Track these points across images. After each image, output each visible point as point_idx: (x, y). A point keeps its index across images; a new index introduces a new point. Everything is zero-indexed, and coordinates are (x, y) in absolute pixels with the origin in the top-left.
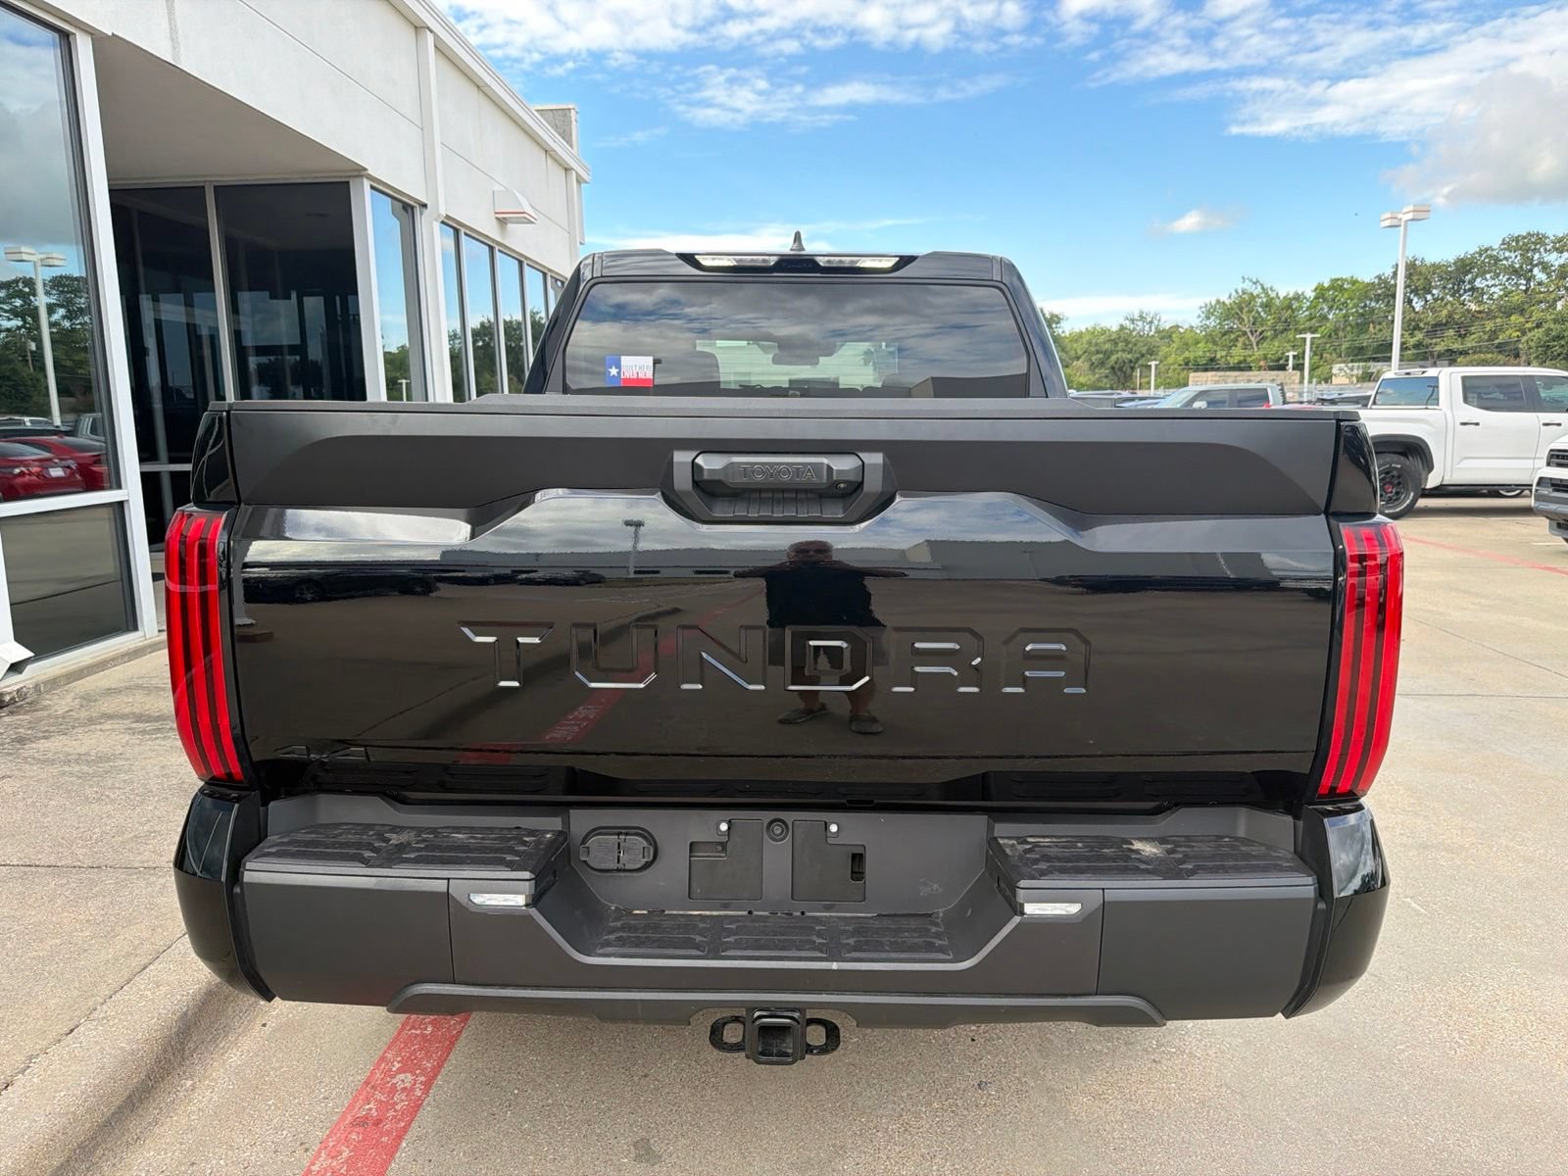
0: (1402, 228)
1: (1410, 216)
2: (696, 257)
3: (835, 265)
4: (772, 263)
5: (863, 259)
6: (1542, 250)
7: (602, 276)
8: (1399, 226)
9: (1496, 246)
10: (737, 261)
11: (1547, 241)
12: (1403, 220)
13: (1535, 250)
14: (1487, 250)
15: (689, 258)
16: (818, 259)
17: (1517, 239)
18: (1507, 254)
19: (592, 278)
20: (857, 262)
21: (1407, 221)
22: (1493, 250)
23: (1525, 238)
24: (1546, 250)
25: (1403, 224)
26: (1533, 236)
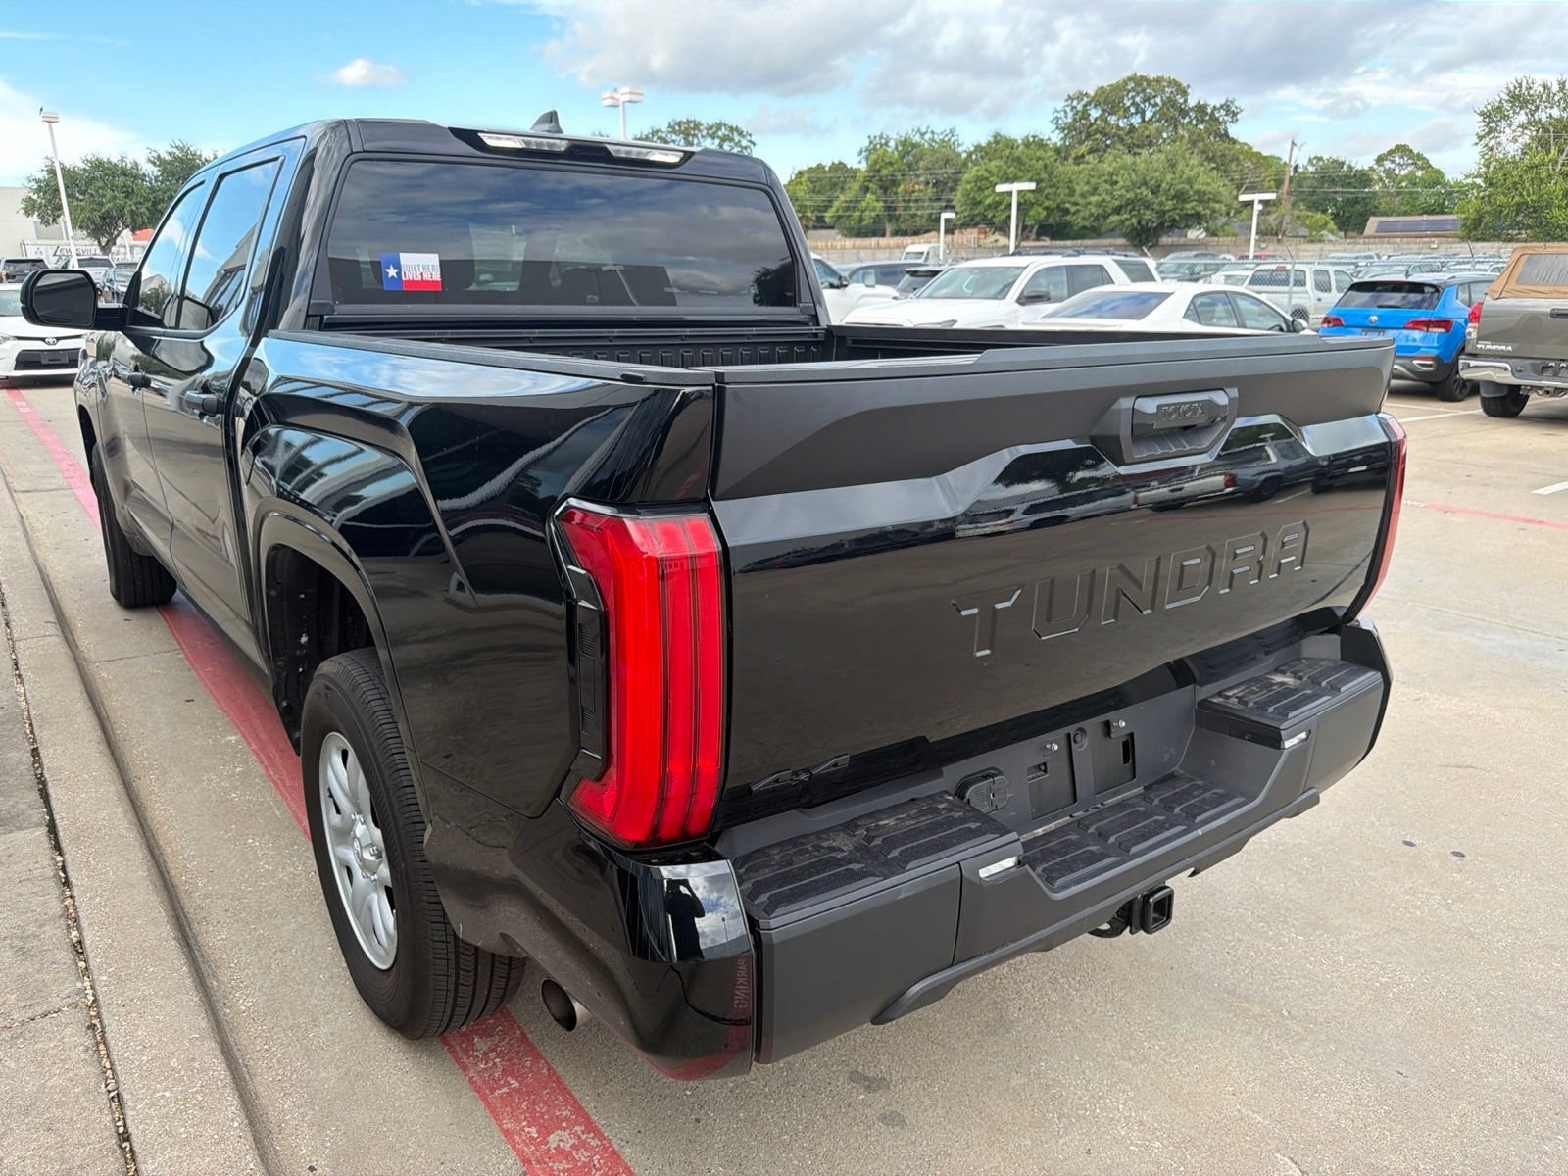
0: (621, 107)
1: (628, 97)
2: (479, 134)
3: (634, 157)
4: (563, 149)
5: (653, 151)
6: (699, 136)
7: (364, 151)
8: (618, 106)
9: (664, 129)
10: (526, 143)
11: (701, 128)
12: (621, 101)
13: (695, 136)
14: (657, 132)
15: (470, 137)
16: (609, 147)
17: (679, 124)
18: (674, 137)
19: (352, 153)
20: (647, 153)
21: (624, 103)
22: (662, 132)
23: (685, 123)
24: (702, 136)
25: (621, 104)
26: (691, 122)
